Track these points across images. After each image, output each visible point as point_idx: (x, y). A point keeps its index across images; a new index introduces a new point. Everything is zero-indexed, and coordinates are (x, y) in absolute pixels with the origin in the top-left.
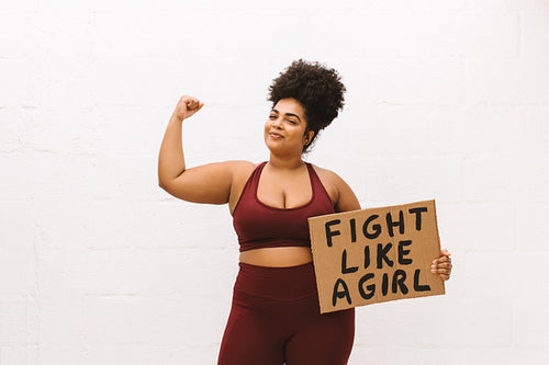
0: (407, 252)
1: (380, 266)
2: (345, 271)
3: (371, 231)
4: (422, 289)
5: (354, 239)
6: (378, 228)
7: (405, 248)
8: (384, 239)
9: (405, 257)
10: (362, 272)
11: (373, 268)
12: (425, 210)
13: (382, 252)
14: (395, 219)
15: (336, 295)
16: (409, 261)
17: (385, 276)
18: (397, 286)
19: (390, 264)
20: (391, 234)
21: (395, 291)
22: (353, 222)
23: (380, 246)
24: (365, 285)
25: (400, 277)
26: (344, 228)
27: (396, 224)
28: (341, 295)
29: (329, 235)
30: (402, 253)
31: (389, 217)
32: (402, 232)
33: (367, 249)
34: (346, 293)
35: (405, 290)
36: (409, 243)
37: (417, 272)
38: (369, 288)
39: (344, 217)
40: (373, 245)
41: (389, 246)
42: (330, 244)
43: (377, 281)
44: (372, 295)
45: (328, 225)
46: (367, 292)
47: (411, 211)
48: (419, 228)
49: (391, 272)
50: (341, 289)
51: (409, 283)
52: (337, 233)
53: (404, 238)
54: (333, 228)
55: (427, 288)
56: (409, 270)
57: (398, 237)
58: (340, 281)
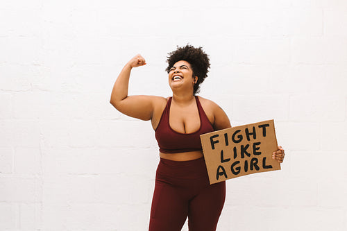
0: (258, 148)
1: (243, 157)
2: (223, 161)
3: (236, 138)
4: (267, 167)
5: (227, 144)
6: (241, 137)
7: (257, 146)
8: (244, 142)
9: (257, 151)
10: (233, 161)
11: (239, 158)
12: (268, 125)
13: (244, 150)
14: (251, 131)
15: (218, 174)
16: (260, 153)
17: (246, 162)
18: (253, 167)
19: (249, 155)
20: (249, 140)
21: (252, 169)
22: (226, 135)
23: (242, 146)
24: (234, 168)
25: (254, 162)
26: (221, 139)
27: (251, 134)
28: (221, 174)
29: (213, 143)
30: (255, 149)
31: (247, 130)
32: (255, 138)
33: (235, 149)
34: (224, 173)
35: (258, 169)
36: (259, 143)
37: (264, 159)
38: (237, 169)
39: (221, 133)
40: (238, 146)
41: (248, 146)
42: (213, 148)
43: (242, 165)
44: (239, 172)
45: (211, 138)
46: (236, 171)
47: (260, 127)
48: (264, 135)
49: (249, 159)
50: (221, 170)
51: (260, 164)
52: (217, 142)
53: (256, 141)
54: (214, 140)
55: (270, 167)
56: (260, 158)
57: (253, 141)
58: (220, 166)
